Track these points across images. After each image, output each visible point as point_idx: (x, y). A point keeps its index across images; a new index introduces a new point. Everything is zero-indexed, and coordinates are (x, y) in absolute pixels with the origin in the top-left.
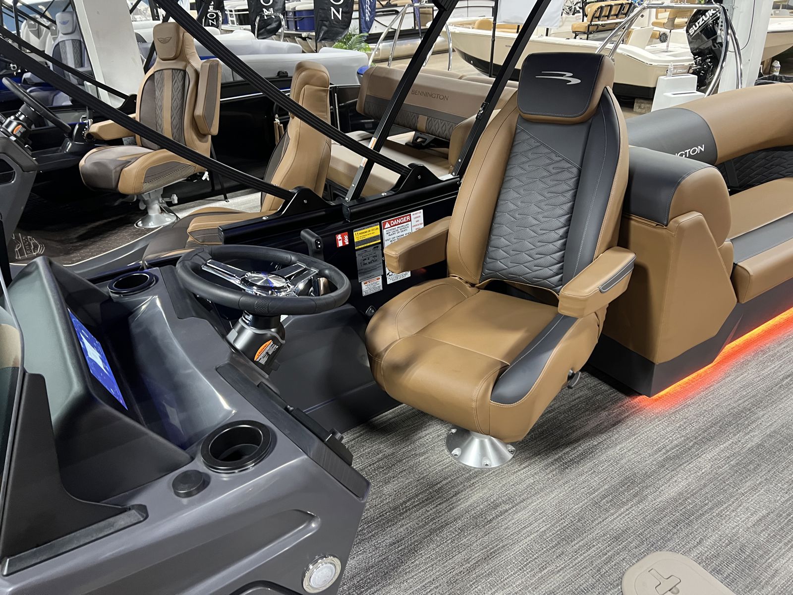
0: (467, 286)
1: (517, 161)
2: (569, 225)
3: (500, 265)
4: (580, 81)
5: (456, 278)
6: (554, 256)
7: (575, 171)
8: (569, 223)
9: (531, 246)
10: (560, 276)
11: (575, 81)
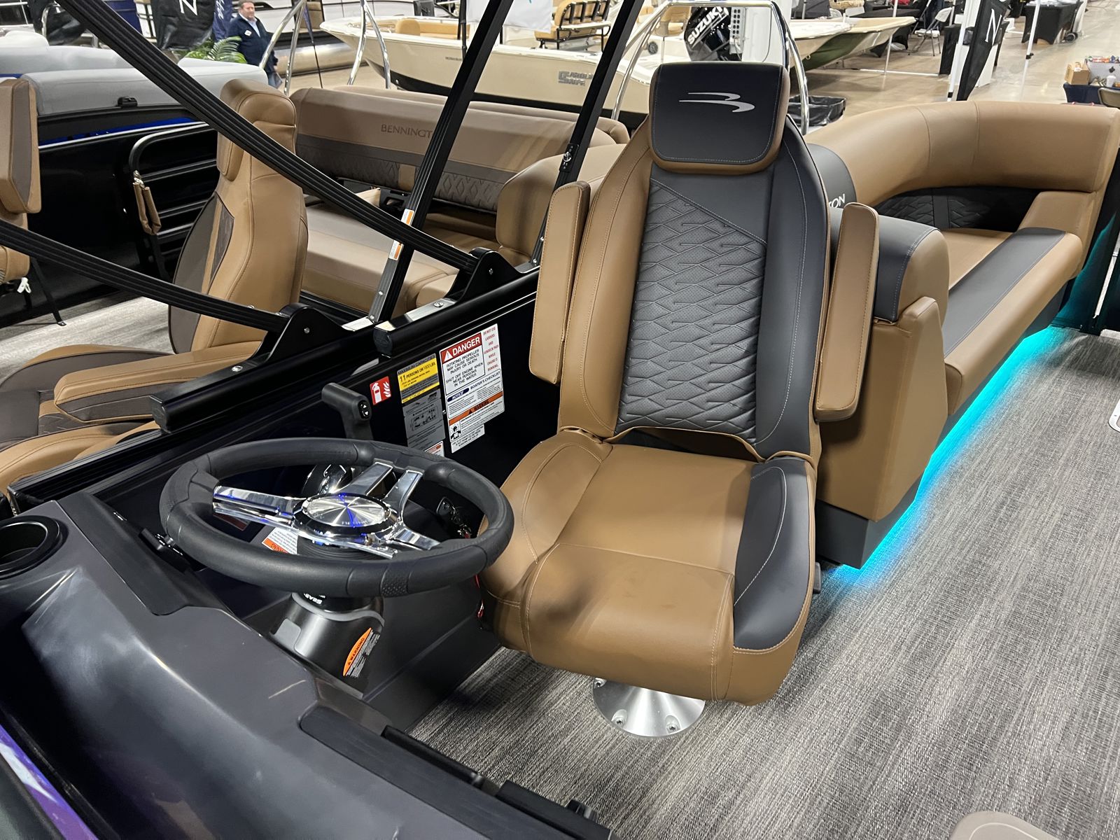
0: (596, 441)
1: (659, 236)
2: (758, 333)
3: (647, 404)
4: (753, 107)
5: (577, 432)
6: (737, 383)
7: (755, 247)
8: (756, 330)
9: (699, 371)
10: (749, 412)
11: (745, 107)
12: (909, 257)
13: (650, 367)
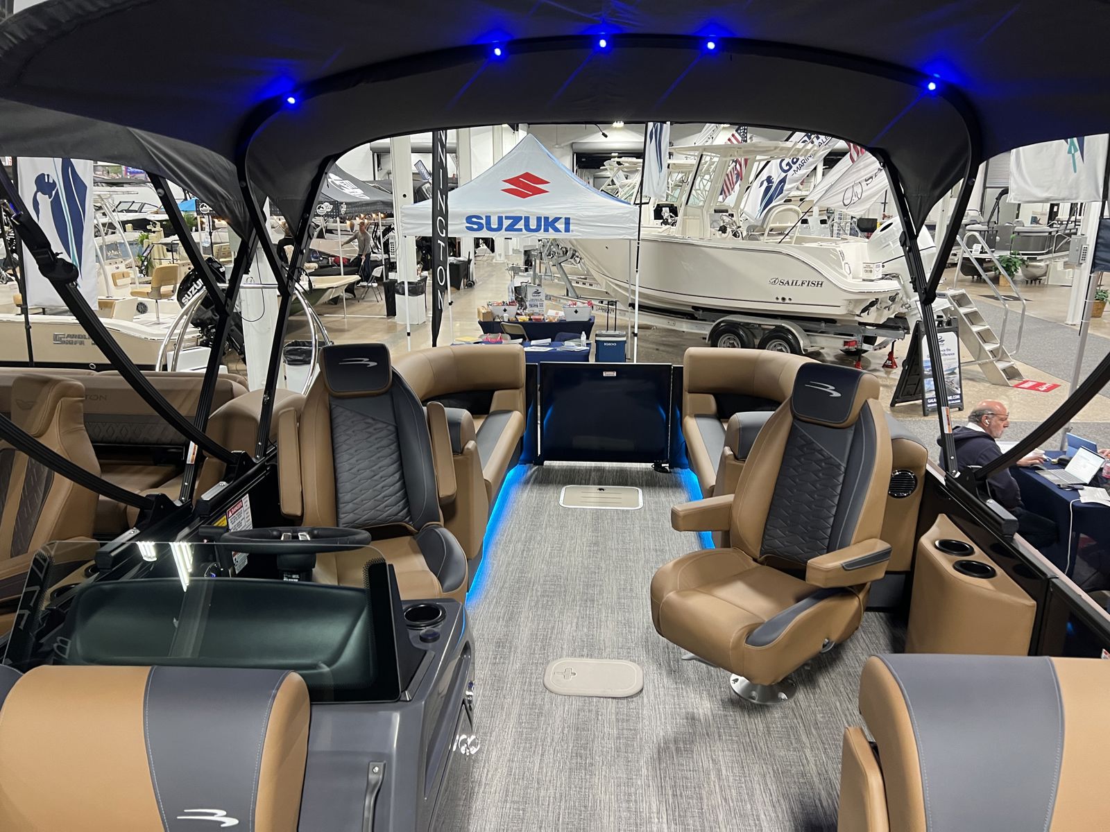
1: (340, 430)
3: (352, 516)
4: (376, 364)
6: (397, 495)
7: (391, 428)
8: (401, 467)
9: (376, 493)
10: (406, 509)
11: (373, 364)
13: (350, 496)
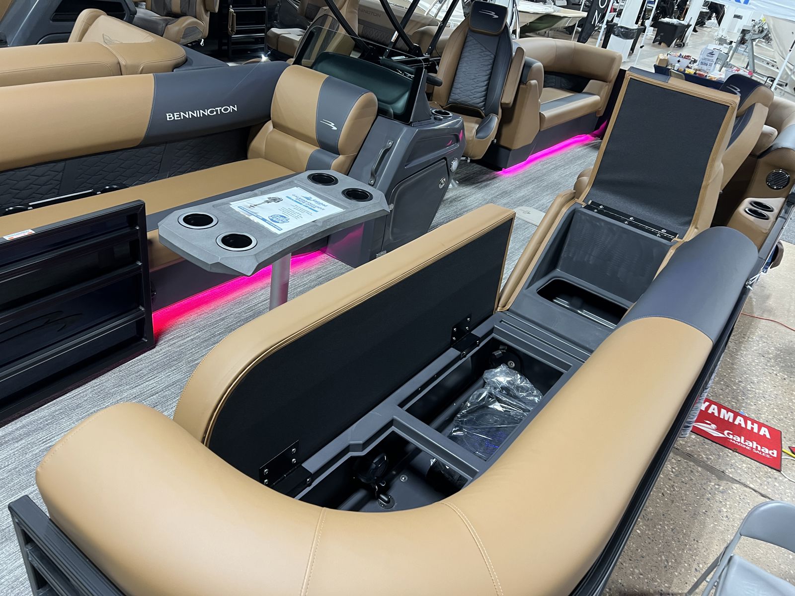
1: (467, 49)
3: (457, 97)
4: (499, 18)
7: (493, 56)
8: (489, 79)
10: (484, 103)
11: (496, 17)
12: (531, 67)
13: (459, 86)
